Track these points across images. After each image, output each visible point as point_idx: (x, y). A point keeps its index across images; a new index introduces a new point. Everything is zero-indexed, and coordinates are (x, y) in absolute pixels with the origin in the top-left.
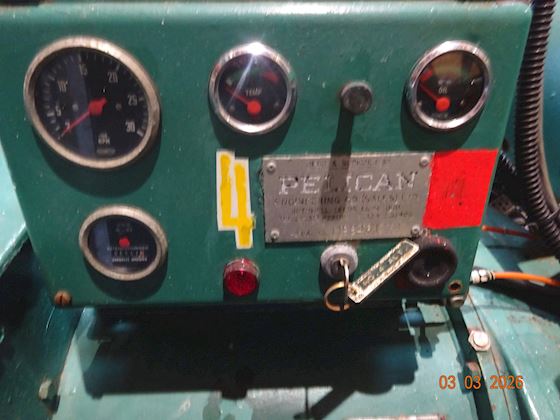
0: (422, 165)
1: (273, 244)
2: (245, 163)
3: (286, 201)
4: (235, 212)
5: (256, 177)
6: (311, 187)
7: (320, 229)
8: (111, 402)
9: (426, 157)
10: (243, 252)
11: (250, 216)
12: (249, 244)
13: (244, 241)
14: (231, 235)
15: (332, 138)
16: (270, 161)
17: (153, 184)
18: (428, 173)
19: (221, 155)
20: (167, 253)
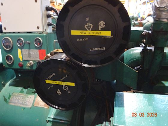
0: (38, 51)
1: (24, 61)
2: (21, 50)
3: (25, 55)
4: (20, 56)
5: (22, 52)
6: (27, 53)
7: (28, 59)
8: (11, 87)
9: (38, 50)
10: (22, 61)
11: (22, 57)
12: (22, 60)
13: (21, 60)
14: (20, 59)
15: (28, 47)
16: (23, 50)
17: (12, 52)
18: (38, 52)
19: (18, 49)
20: (14, 61)
